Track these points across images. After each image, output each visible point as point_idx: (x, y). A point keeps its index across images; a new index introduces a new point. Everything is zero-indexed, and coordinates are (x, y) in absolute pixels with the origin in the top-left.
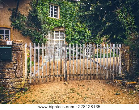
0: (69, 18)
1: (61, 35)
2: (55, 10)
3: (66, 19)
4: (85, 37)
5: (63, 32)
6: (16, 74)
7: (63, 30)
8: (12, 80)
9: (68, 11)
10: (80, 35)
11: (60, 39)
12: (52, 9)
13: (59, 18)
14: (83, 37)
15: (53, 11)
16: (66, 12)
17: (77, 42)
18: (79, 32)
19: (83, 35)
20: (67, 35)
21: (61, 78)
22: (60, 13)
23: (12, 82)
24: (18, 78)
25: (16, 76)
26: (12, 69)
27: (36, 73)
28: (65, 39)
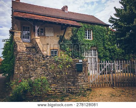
0: (100, 39)
1: (94, 53)
2: (88, 33)
3: (98, 40)
4: (115, 54)
5: (96, 50)
6: (84, 80)
7: (95, 48)
8: (82, 83)
9: (99, 33)
10: (110, 52)
11: (93, 56)
12: (86, 33)
13: (92, 39)
14: (113, 54)
15: (87, 34)
16: (98, 34)
17: (108, 58)
18: (109, 50)
19: (113, 52)
20: (99, 53)
21: (110, 85)
22: (93, 35)
23: (82, 85)
24: (85, 82)
25: (84, 81)
26: (82, 76)
27: (94, 80)
28: (97, 56)
